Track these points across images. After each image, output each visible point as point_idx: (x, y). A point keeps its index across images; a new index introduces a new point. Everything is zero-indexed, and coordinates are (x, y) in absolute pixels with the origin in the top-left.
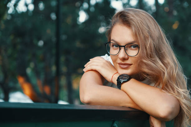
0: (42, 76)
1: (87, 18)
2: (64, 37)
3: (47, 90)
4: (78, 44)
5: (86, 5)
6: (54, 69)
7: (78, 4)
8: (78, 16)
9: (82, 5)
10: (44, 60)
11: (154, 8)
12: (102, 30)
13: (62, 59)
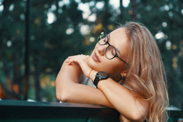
0: (11, 75)
1: (55, 20)
2: (32, 38)
3: (16, 88)
4: (46, 45)
5: (54, 7)
6: (23, 68)
7: (46, 6)
8: (47, 17)
9: (50, 7)
10: (13, 59)
11: (119, 12)
12: (69, 31)
13: (31, 58)
